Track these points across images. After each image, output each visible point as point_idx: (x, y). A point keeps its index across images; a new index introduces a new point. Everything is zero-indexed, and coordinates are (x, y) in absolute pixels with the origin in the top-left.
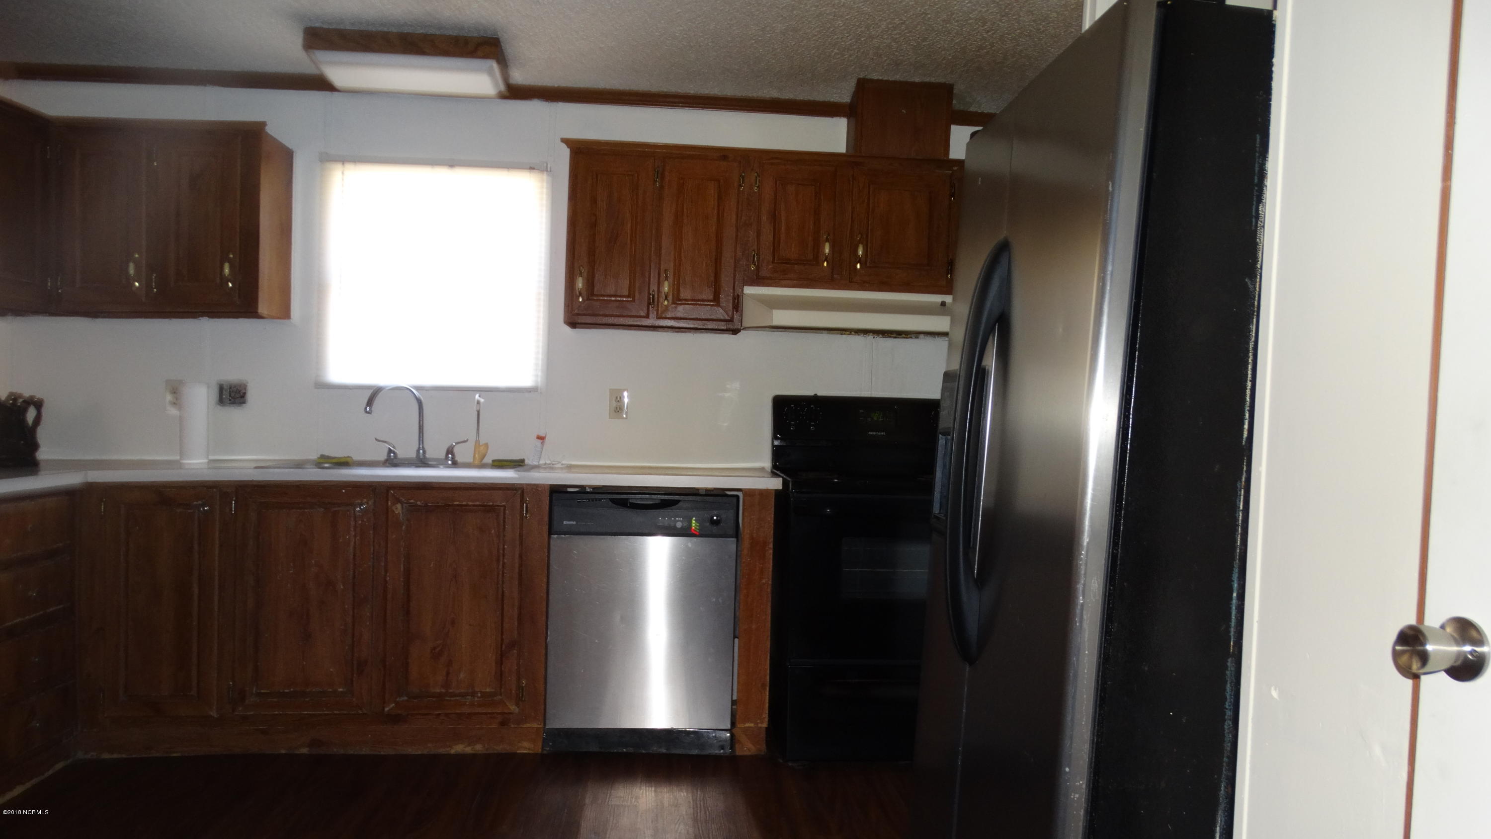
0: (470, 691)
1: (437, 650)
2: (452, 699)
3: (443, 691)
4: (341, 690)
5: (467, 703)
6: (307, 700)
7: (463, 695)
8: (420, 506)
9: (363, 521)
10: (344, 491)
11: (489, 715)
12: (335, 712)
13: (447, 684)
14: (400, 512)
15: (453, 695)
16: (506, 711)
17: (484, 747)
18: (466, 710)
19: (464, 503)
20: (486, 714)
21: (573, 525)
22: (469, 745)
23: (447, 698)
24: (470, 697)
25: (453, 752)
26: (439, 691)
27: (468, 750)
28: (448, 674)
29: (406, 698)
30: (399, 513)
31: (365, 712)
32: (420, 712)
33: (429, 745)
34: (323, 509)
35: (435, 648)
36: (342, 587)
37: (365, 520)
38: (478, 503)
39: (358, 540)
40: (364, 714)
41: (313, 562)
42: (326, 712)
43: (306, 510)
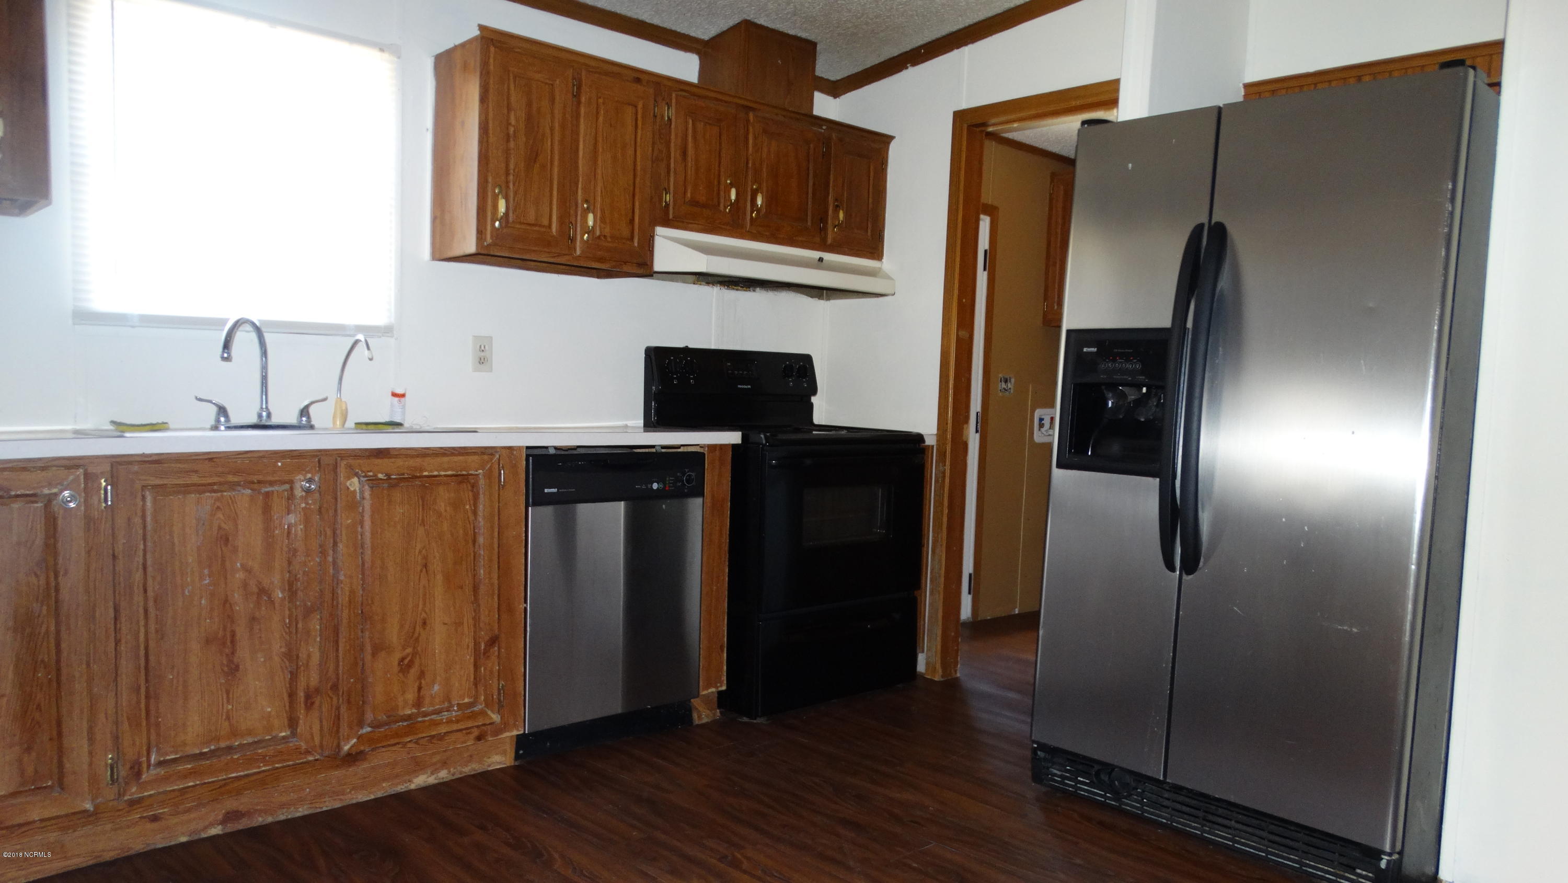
0: (446, 704)
1: (406, 662)
2: (426, 719)
3: (414, 711)
4: (283, 734)
5: (444, 721)
6: (235, 757)
7: (438, 712)
8: (381, 479)
9: (307, 504)
10: (280, 464)
11: (464, 732)
12: (277, 765)
13: (418, 703)
14: (357, 489)
15: (426, 714)
16: (488, 722)
17: (450, 772)
18: (443, 729)
19: (436, 473)
20: (460, 730)
21: (554, 493)
22: (432, 774)
23: (420, 719)
24: (446, 713)
25: (413, 786)
26: (409, 712)
27: (432, 780)
28: (420, 688)
29: (369, 729)
30: (355, 491)
31: (318, 757)
32: (389, 743)
33: (384, 785)
34: (249, 491)
35: (403, 659)
36: (280, 596)
37: (310, 502)
38: (449, 473)
39: (301, 530)
40: (317, 760)
41: (238, 564)
42: (263, 768)
43: (225, 494)
